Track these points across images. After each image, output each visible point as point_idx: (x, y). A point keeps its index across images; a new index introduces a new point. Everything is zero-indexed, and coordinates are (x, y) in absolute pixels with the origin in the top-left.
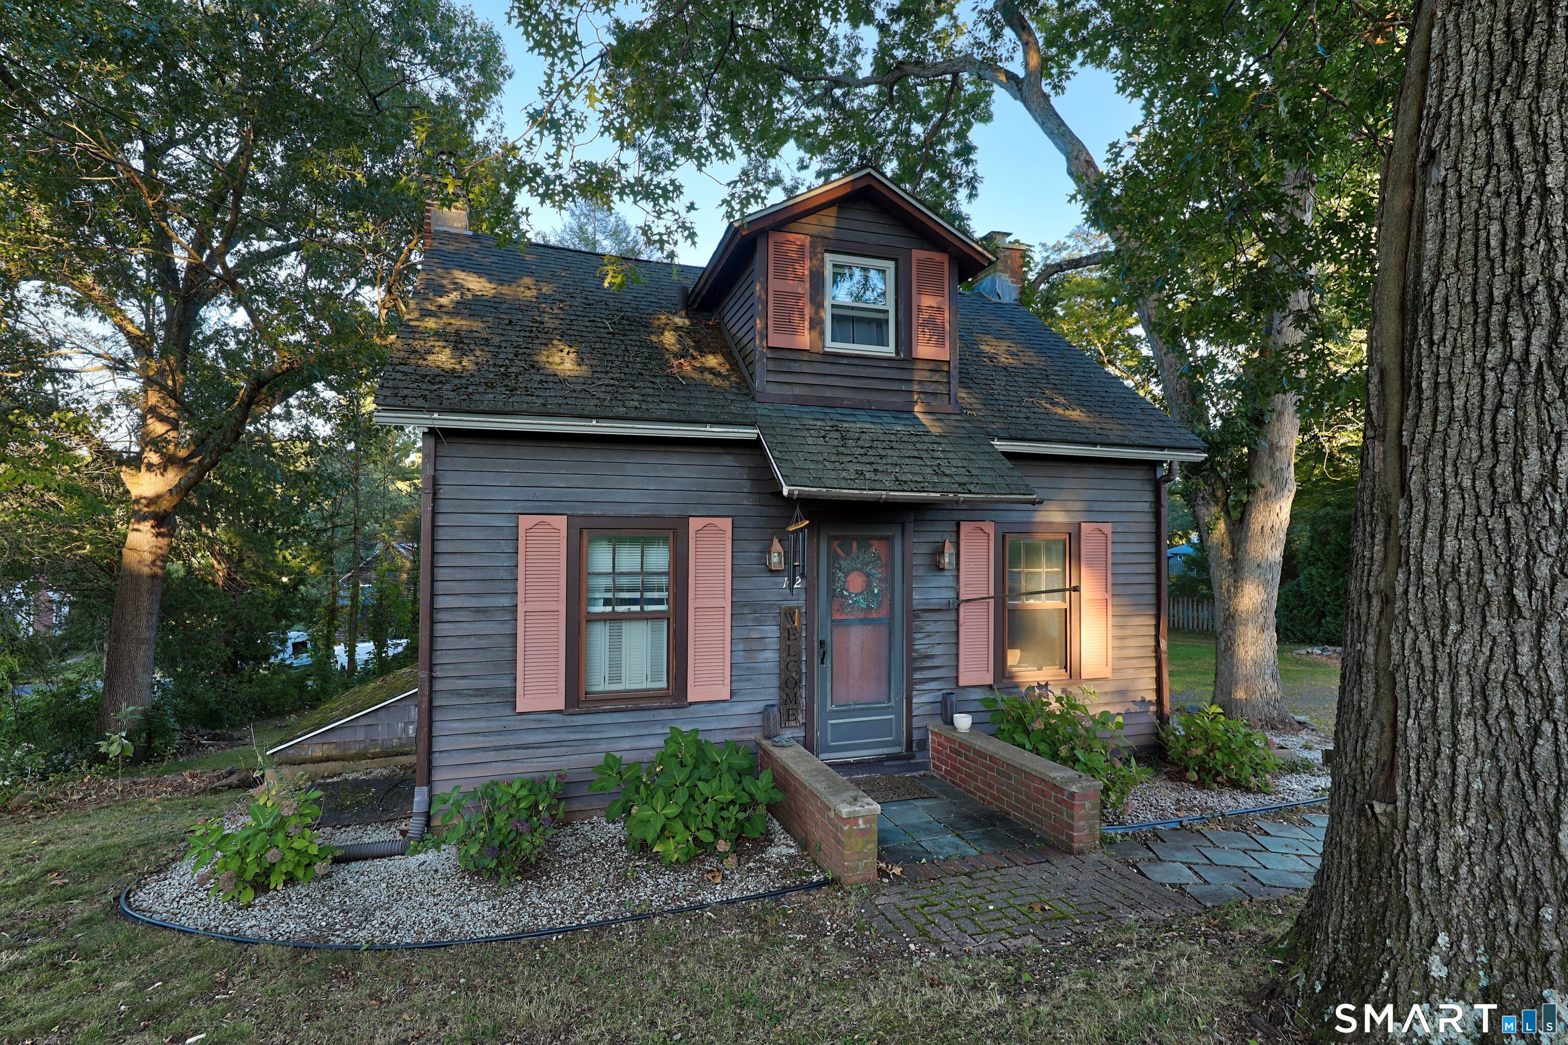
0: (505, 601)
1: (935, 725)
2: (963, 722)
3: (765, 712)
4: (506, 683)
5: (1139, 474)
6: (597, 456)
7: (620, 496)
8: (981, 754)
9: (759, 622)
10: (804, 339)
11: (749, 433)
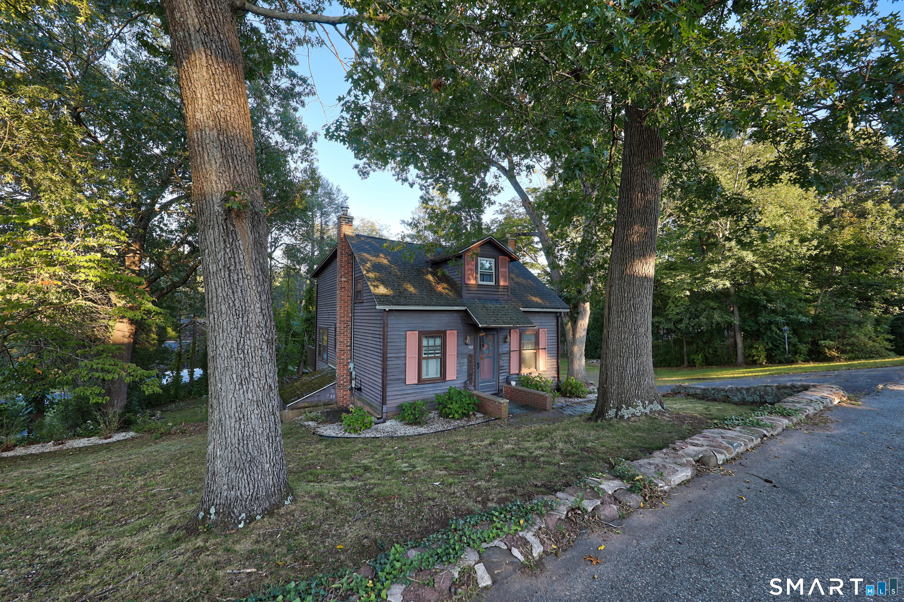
0: (403, 355)
1: (505, 385)
2: (513, 383)
3: (465, 383)
4: (403, 377)
5: (553, 315)
6: (425, 315)
7: (430, 325)
8: (520, 391)
9: (463, 358)
10: (473, 282)
11: (463, 308)
